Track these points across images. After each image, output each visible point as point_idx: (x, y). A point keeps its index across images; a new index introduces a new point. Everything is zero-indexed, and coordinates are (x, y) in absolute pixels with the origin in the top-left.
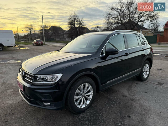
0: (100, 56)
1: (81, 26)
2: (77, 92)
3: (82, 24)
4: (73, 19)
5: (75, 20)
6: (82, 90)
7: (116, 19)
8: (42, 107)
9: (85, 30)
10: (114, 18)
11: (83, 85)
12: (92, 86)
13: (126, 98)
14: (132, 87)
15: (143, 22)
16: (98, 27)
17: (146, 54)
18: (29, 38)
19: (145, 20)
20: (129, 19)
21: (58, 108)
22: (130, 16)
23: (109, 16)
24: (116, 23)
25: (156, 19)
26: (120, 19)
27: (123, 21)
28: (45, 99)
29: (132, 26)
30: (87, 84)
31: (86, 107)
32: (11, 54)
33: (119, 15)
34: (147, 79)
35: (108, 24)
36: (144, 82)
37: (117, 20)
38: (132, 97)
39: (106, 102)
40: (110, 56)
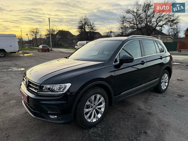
0: (114, 64)
1: (92, 30)
2: (87, 103)
3: (94, 28)
4: (83, 23)
5: (85, 24)
6: (93, 102)
7: (131, 23)
8: (48, 121)
9: (97, 36)
10: (129, 22)
11: (93, 96)
12: (104, 98)
13: (142, 111)
14: (149, 100)
15: (161, 26)
16: (111, 31)
17: (164, 62)
18: (34, 43)
19: (163, 25)
20: (146, 23)
21: (65, 122)
22: (147, 20)
23: (124, 20)
24: (132, 27)
25: (176, 23)
26: (136, 23)
27: (139, 26)
28: (51, 111)
29: (149, 31)
30: (98, 95)
31: (97, 121)
32: (14, 60)
33: (134, 18)
34: (166, 91)
35: (122, 28)
36: (162, 94)
37: (132, 25)
38: (148, 111)
39: (120, 116)
40: (125, 65)
